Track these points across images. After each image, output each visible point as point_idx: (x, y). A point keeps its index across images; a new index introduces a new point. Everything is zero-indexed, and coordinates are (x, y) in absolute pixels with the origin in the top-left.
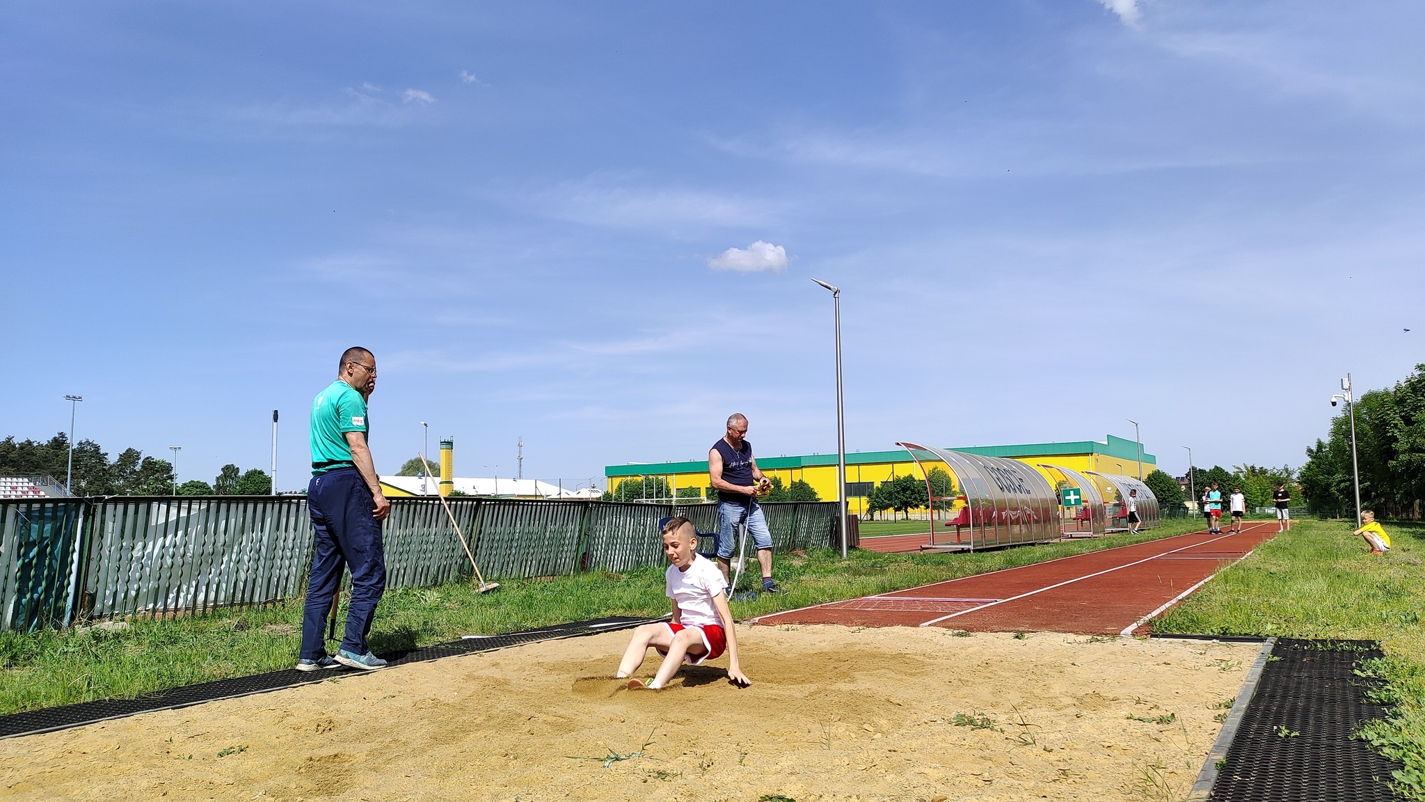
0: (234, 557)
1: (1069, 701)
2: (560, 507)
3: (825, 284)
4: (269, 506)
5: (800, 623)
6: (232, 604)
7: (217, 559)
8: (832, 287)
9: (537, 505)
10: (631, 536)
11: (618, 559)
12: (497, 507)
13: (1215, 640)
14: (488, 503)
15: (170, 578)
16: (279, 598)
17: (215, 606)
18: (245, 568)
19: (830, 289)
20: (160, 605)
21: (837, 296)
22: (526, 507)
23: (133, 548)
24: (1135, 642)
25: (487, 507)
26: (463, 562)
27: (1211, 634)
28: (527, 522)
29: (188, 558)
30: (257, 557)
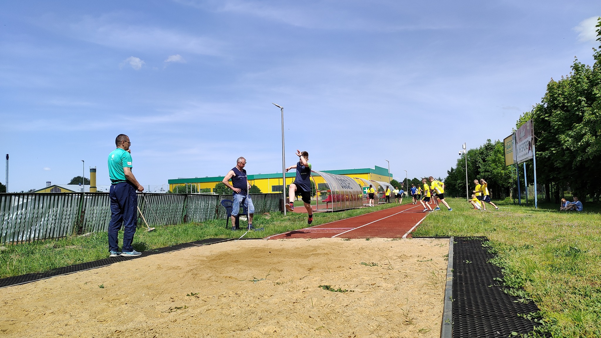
0: (46, 219)
1: (396, 258)
2: (176, 196)
3: (278, 105)
4: (60, 197)
5: (286, 238)
6: (45, 239)
7: (39, 219)
8: (280, 107)
9: (167, 196)
10: (203, 208)
11: (197, 218)
12: (151, 196)
13: (434, 238)
14: (148, 195)
15: (20, 228)
16: (64, 235)
17: (38, 239)
18: (51, 223)
19: (279, 107)
20: (15, 240)
21: (282, 110)
22: (163, 196)
23: (4, 215)
24: (408, 240)
27: (432, 236)
28: (163, 203)
29: (27, 220)
30: (55, 218)
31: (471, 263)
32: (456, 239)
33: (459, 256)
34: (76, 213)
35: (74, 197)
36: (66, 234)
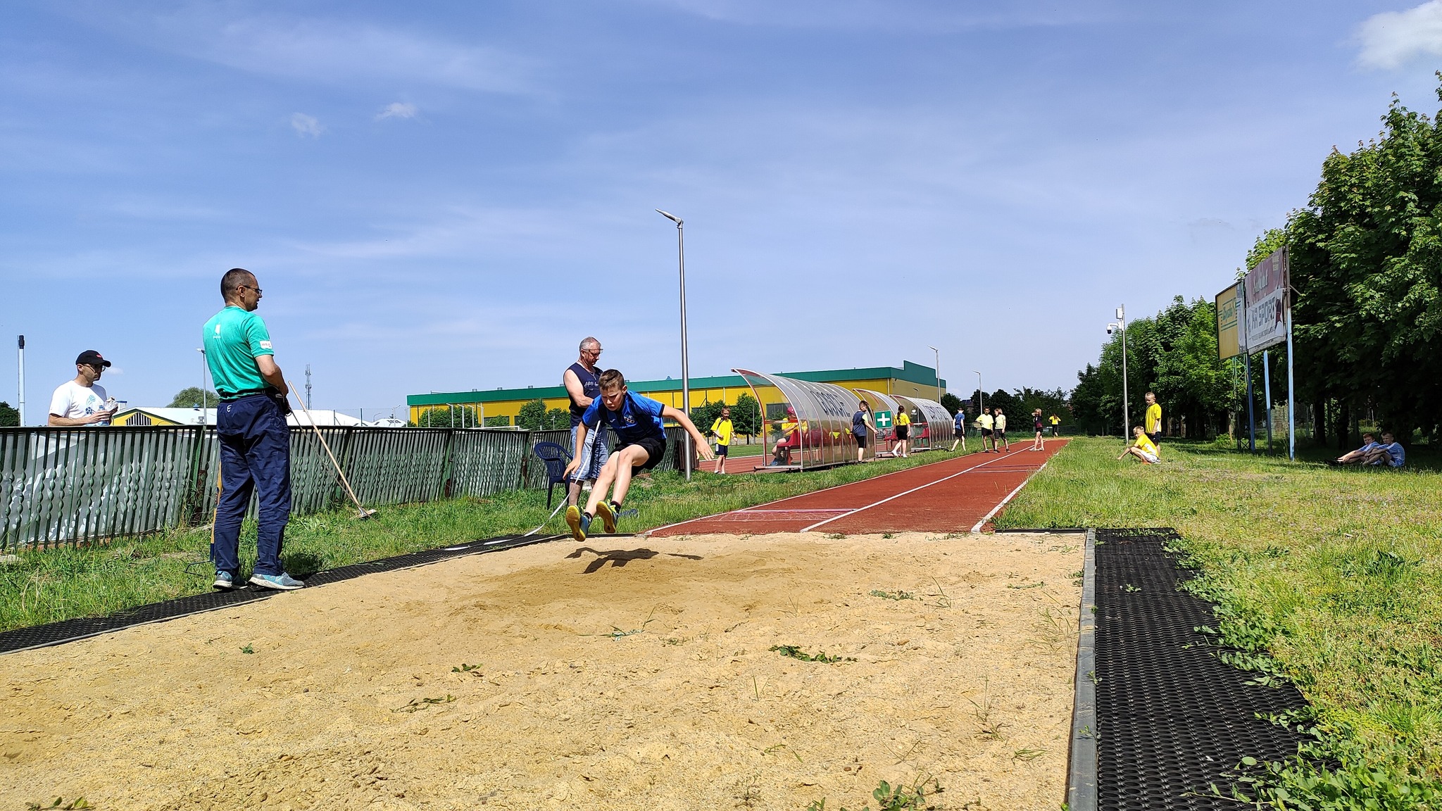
0: (114, 489)
1: (958, 578)
2: (425, 435)
3: (669, 215)
4: (147, 436)
5: (691, 534)
6: (113, 536)
7: (97, 490)
8: (676, 218)
9: (404, 434)
10: (491, 462)
11: (477, 486)
12: (366, 435)
13: (1047, 533)
14: (358, 431)
15: (50, 510)
16: (158, 528)
17: (96, 537)
18: (125, 499)
19: (674, 220)
20: (41, 539)
21: (680, 227)
22: (393, 435)
23: (13, 480)
24: (984, 537)
25: (357, 435)
26: (335, 490)
27: (1043, 528)
28: (395, 450)
29: (68, 490)
30: (136, 487)
31: (1138, 591)
32: (1101, 533)
33: (1110, 576)
34: (185, 475)
35: (180, 435)
36: (164, 525)
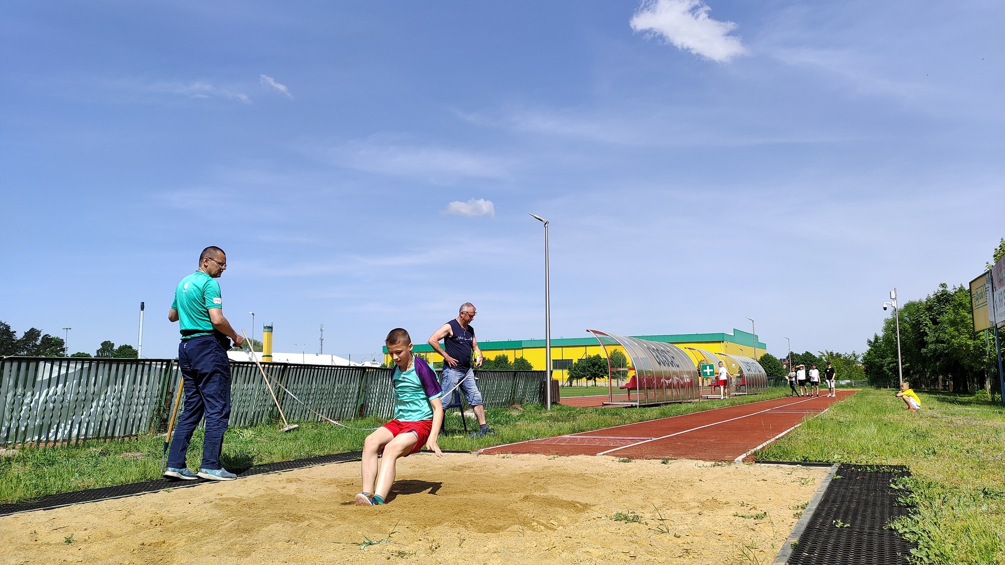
0: (101, 403)
1: (696, 504)
2: (345, 371)
3: (538, 217)
4: (128, 366)
5: (513, 453)
6: (98, 438)
7: (88, 405)
8: (543, 219)
9: (328, 369)
11: (386, 409)
12: (299, 370)
13: (798, 465)
14: (292, 367)
15: (51, 417)
16: (133, 433)
17: (85, 440)
18: (109, 411)
19: (542, 221)
20: (43, 438)
21: (546, 226)
22: (320, 370)
23: (24, 395)
24: (744, 466)
25: (292, 370)
26: (273, 410)
27: (796, 461)
28: (321, 381)
29: (66, 404)
30: (118, 403)
32: (845, 469)
34: (156, 395)
35: (153, 366)
36: (138, 431)
